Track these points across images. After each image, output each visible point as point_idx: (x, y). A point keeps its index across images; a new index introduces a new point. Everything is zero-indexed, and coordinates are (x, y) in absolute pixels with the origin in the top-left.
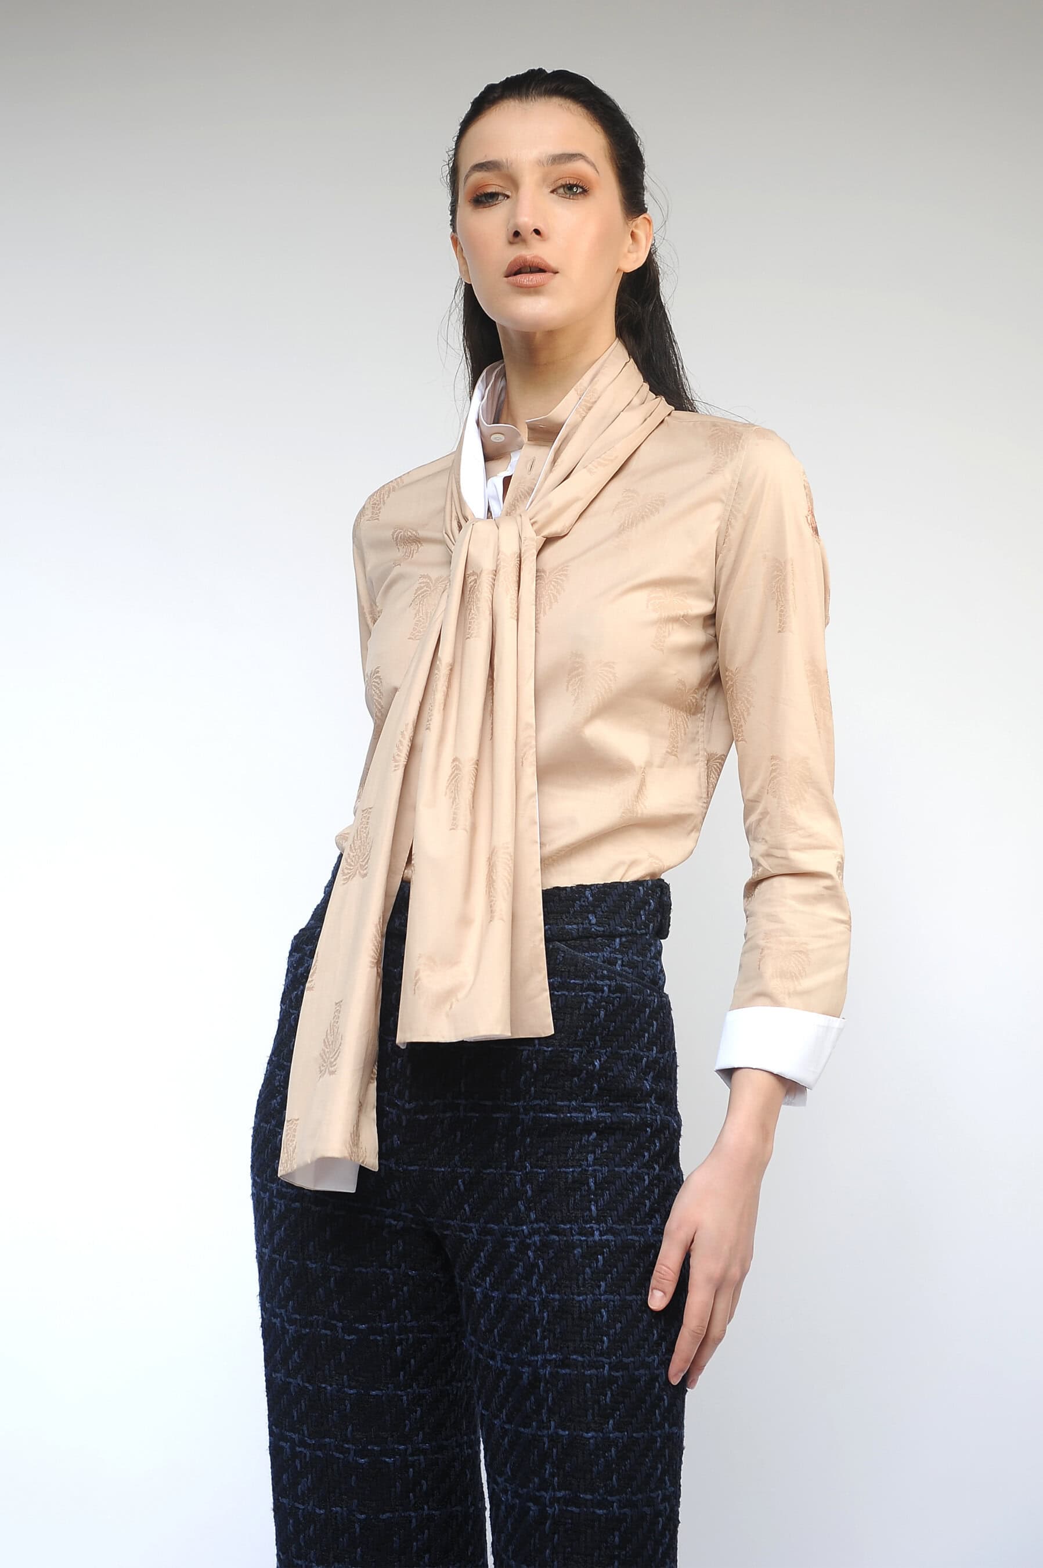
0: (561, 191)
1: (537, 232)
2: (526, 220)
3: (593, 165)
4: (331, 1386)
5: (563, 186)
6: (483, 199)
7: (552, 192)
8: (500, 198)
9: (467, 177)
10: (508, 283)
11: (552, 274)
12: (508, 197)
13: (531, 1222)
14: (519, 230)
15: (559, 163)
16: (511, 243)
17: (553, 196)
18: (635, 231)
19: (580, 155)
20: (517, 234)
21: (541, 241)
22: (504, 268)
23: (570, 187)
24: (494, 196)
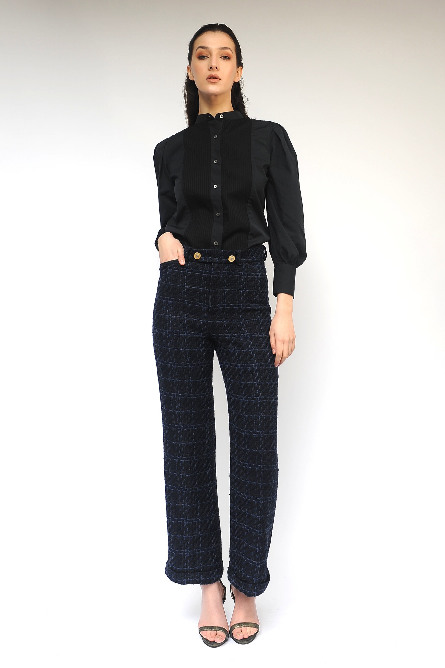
0: (223, 58)
1: (216, 68)
2: (214, 64)
3: (231, 51)
4: (186, 380)
5: (223, 56)
6: (201, 57)
7: (220, 58)
8: (206, 57)
9: (197, 50)
10: (207, 81)
11: (219, 80)
12: (208, 57)
13: (246, 333)
14: (212, 67)
15: (223, 50)
16: (209, 70)
17: (221, 59)
18: (238, 71)
19: (229, 48)
20: (211, 68)
21: (217, 70)
22: (206, 77)
23: (225, 57)
24: (204, 57)
